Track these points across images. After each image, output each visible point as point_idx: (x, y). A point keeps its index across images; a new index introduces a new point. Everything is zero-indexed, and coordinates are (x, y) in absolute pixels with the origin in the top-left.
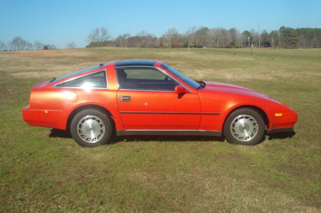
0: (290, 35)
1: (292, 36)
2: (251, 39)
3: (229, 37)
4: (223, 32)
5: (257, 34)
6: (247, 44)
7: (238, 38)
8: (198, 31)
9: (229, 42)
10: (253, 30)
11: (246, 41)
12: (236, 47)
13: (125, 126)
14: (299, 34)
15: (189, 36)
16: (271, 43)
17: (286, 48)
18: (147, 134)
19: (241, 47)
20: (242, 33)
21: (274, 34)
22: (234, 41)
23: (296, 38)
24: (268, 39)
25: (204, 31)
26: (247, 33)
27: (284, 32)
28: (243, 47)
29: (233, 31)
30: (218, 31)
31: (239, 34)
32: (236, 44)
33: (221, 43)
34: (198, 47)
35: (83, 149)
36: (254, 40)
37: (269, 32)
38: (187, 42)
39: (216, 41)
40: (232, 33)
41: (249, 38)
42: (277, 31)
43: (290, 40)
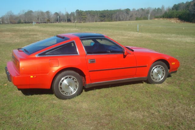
0: (82, 15)
1: (83, 15)
2: (60, 17)
3: (46, 16)
4: (42, 13)
5: (63, 14)
6: (58, 20)
7: (52, 17)
8: (26, 13)
9: (46, 20)
10: (60, 12)
11: (56, 19)
12: (51, 23)
13: (91, 81)
14: (87, 14)
15: (20, 16)
16: (71, 19)
17: (80, 22)
18: (105, 84)
19: (54, 23)
20: (54, 14)
21: (72, 14)
22: (49, 19)
23: (85, 16)
24: (69, 17)
25: (30, 12)
26: (57, 14)
27: (78, 13)
28: (55, 22)
29: (48, 12)
30: (39, 12)
31: (52, 15)
32: (50, 20)
33: (41, 20)
34: (27, 23)
35: (65, 102)
36: (61, 18)
37: (70, 13)
38: (20, 20)
39: (38, 19)
40: (47, 14)
41: (58, 17)
42: (74, 13)
43: (82, 18)
